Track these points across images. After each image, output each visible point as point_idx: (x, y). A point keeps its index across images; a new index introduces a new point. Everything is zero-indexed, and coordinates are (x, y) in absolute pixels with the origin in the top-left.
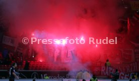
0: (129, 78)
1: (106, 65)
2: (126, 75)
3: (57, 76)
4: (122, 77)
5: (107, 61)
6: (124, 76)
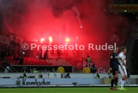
0: (107, 72)
1: (87, 61)
2: (104, 70)
3: (44, 70)
4: (101, 71)
5: (88, 57)
6: (103, 70)
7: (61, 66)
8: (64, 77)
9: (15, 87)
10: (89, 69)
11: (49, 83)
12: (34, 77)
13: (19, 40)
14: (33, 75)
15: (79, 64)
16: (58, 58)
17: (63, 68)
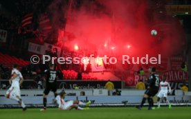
3: (87, 86)
7: (109, 81)
8: (111, 94)
9: (51, 107)
10: (144, 84)
11: (94, 101)
12: (74, 95)
13: (56, 49)
14: (74, 92)
15: (129, 79)
16: (104, 71)
17: (111, 83)
